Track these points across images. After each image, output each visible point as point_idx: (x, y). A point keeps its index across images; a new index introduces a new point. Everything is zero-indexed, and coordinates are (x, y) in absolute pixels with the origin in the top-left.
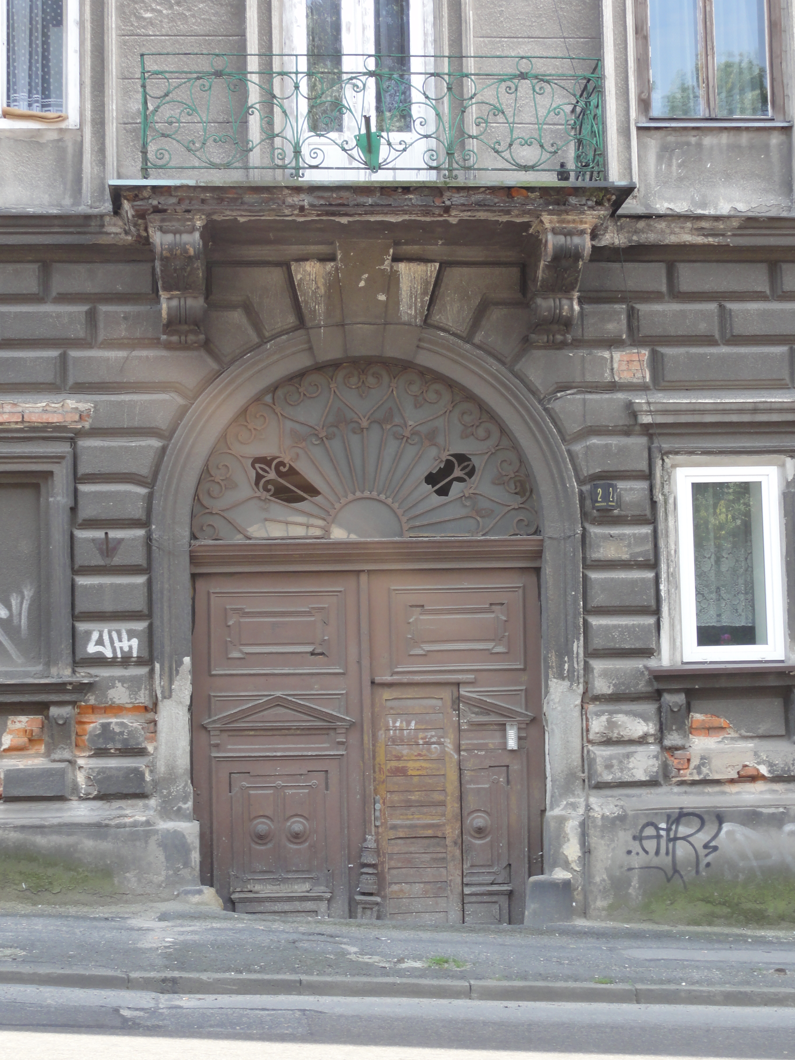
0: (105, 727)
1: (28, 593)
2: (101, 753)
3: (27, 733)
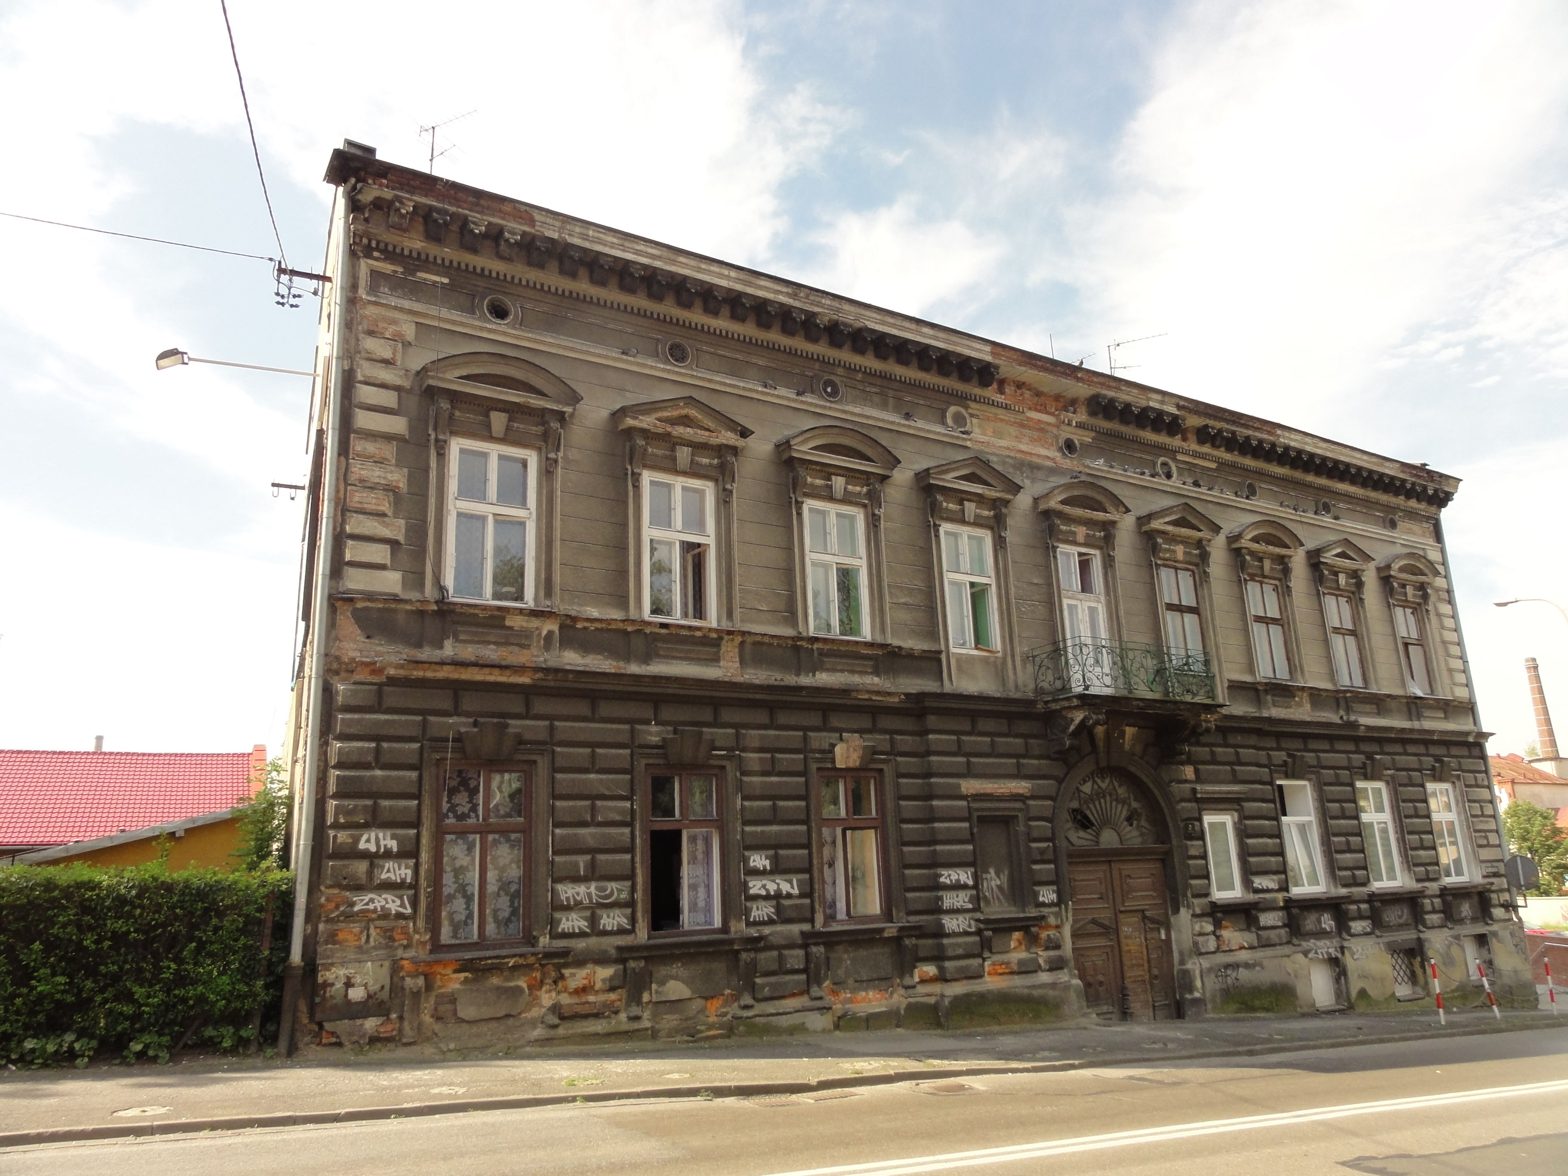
0: (1048, 936)
1: (1006, 872)
2: (1047, 948)
3: (1018, 940)
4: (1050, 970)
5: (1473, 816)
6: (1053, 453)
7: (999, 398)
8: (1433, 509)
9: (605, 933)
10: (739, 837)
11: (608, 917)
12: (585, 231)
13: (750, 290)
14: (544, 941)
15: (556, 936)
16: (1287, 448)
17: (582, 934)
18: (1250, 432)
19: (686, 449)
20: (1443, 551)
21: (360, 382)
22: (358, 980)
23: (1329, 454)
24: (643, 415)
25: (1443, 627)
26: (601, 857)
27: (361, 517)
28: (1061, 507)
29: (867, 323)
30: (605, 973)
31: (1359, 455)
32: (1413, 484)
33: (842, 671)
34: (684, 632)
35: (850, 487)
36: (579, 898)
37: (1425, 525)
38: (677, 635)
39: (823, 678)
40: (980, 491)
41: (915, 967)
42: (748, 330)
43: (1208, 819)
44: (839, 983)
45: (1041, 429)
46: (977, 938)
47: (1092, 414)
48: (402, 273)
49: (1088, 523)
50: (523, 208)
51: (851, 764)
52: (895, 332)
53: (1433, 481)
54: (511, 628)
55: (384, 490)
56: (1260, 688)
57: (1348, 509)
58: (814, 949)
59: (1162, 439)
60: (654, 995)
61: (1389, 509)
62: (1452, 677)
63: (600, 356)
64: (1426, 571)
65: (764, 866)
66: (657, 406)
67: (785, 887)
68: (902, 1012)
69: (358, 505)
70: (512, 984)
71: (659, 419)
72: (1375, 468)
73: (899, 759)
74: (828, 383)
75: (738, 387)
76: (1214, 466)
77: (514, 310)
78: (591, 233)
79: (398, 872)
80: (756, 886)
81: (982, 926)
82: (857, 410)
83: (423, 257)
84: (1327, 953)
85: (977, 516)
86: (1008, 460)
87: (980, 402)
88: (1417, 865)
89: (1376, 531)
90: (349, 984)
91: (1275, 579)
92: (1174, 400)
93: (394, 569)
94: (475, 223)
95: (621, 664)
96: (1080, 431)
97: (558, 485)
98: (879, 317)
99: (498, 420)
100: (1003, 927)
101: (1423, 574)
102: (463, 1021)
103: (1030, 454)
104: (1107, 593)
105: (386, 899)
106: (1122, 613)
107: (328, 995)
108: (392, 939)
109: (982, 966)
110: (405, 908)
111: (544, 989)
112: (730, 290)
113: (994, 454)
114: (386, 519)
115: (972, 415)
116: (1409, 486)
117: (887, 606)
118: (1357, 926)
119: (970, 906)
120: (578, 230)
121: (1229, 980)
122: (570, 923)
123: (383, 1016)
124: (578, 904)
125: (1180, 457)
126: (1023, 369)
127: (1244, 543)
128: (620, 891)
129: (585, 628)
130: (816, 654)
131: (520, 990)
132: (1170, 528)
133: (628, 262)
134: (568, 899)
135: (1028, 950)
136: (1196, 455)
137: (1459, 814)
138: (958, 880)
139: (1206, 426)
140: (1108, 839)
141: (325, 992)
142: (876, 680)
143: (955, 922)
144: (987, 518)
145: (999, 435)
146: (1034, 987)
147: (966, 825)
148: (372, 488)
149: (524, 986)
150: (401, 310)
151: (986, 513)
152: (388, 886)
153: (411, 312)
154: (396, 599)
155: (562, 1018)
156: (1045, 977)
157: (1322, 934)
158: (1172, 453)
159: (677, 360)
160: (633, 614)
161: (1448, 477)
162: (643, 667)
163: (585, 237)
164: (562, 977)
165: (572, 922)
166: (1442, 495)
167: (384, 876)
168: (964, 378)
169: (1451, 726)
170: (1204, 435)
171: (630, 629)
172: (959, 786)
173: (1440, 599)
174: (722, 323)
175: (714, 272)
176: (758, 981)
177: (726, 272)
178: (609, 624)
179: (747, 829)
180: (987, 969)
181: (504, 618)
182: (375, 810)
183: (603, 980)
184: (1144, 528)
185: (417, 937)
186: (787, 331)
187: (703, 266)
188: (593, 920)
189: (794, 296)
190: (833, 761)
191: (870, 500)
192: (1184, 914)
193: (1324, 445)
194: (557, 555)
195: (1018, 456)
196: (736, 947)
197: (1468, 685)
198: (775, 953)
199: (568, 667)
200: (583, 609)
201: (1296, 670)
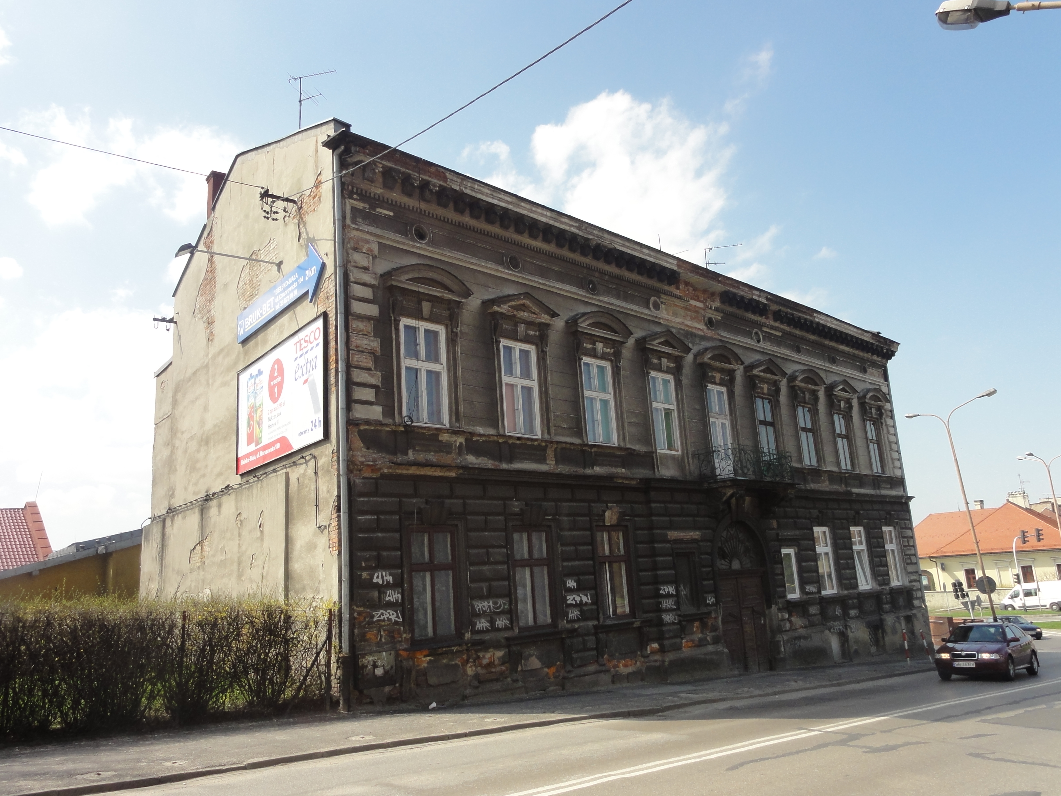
0: (712, 623)
1: (689, 586)
2: (711, 631)
3: (697, 627)
4: (713, 644)
5: (904, 546)
6: (702, 326)
7: (677, 292)
8: (884, 361)
9: (499, 630)
10: (560, 569)
11: (500, 620)
12: (473, 185)
13: (557, 224)
14: (468, 636)
15: (475, 632)
16: (818, 324)
17: (487, 631)
18: (801, 315)
19: (523, 325)
20: (888, 386)
21: (352, 282)
22: (379, 663)
23: (839, 328)
24: (502, 304)
25: (889, 433)
26: (495, 584)
27: (358, 370)
28: (709, 361)
29: (616, 246)
30: (500, 654)
31: (852, 329)
32: (877, 346)
33: (606, 465)
34: (529, 443)
35: (605, 349)
36: (484, 609)
37: (880, 370)
38: (526, 444)
39: (598, 470)
40: (670, 352)
41: (648, 645)
42: (550, 248)
43: (784, 551)
44: (612, 656)
45: (696, 310)
46: (678, 626)
47: (723, 302)
48: (369, 209)
49: (722, 371)
50: (442, 170)
51: (613, 523)
52: (629, 251)
53: (886, 344)
54: (441, 441)
55: (369, 353)
56: (806, 472)
57: (844, 361)
58: (601, 635)
59: (757, 318)
60: (523, 667)
61: (863, 360)
62: (893, 463)
63: (475, 264)
64: (882, 399)
65: (574, 586)
66: (510, 298)
67: (584, 599)
68: (644, 671)
69: (356, 363)
70: (453, 663)
71: (511, 307)
72: (860, 337)
73: (636, 519)
74: (591, 282)
75: (546, 285)
76: (779, 334)
77: (429, 235)
78: (476, 187)
79: (394, 596)
80: (571, 599)
81: (681, 619)
82: (606, 299)
83: (381, 198)
84: (839, 629)
85: (668, 367)
86: (681, 331)
87: (667, 295)
88: (879, 576)
89: (857, 374)
90: (375, 666)
91: (810, 404)
92: (765, 295)
93: (377, 404)
94: (414, 179)
95: (497, 463)
96: (715, 313)
97: (459, 349)
98: (622, 242)
99: (426, 307)
100: (690, 619)
101: (881, 401)
102: (431, 686)
103: (692, 327)
104: (731, 414)
105: (389, 613)
106: (739, 427)
107: (365, 673)
108: (393, 637)
109: (681, 643)
110: (399, 618)
111: (469, 665)
112: (546, 224)
113: (673, 327)
114: (371, 372)
115: (662, 303)
116: (875, 347)
117: (626, 424)
118: (853, 613)
119: (675, 607)
120: (469, 184)
121: (797, 647)
122: (481, 625)
123: (392, 684)
124: (484, 612)
125: (764, 329)
126: (692, 275)
127: (797, 383)
128: (504, 604)
129: (478, 441)
130: (593, 454)
131: (456, 665)
132: (762, 374)
133: (493, 205)
134: (479, 610)
135: (702, 633)
136: (773, 328)
137: (897, 545)
138: (668, 592)
139: (780, 311)
140: (736, 565)
141: (363, 672)
142: (623, 470)
143: (668, 617)
144: (672, 368)
145: (675, 314)
146: (705, 654)
147: (670, 558)
148: (362, 352)
149: (459, 663)
150: (371, 234)
151: (671, 365)
152: (390, 605)
153: (376, 235)
154: (380, 423)
155: (480, 682)
156: (711, 648)
157: (836, 618)
158: (760, 326)
159: (513, 267)
160: (501, 432)
161: (893, 342)
162: (509, 465)
163: (473, 189)
164: (478, 657)
165: (482, 624)
166: (890, 353)
167: (387, 599)
168: (661, 280)
169: (893, 493)
170: (778, 316)
171: (500, 441)
172: (666, 535)
173: (887, 416)
174: (538, 244)
175: (538, 213)
176: (575, 656)
177: (545, 213)
178: (490, 438)
179: (565, 564)
180: (683, 645)
181: (438, 435)
182: (378, 558)
183: (499, 659)
184: (748, 374)
185: (404, 635)
186: (572, 250)
187: (534, 209)
188: (492, 622)
189: (578, 228)
190: (604, 521)
191: (615, 357)
192: (774, 608)
193: (835, 322)
194: (461, 393)
195: (686, 328)
196: (564, 636)
197: (901, 468)
198: (581, 639)
199: (470, 466)
200: (475, 428)
201: (821, 460)
